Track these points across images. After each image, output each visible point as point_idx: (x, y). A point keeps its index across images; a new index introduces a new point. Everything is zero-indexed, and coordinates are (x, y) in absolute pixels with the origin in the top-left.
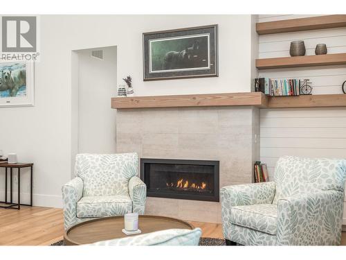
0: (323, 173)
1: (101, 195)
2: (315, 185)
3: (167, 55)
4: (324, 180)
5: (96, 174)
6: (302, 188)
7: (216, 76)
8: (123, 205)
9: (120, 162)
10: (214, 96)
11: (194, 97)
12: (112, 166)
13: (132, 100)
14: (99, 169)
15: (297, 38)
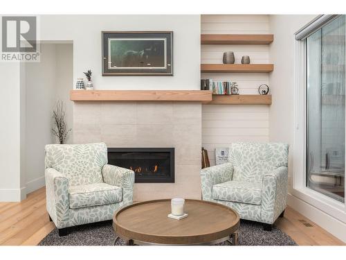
0: (275, 154)
1: (78, 185)
2: (270, 164)
3: (126, 53)
4: (277, 159)
5: (71, 164)
6: (259, 166)
7: (172, 75)
8: (114, 192)
9: (93, 152)
10: (173, 93)
11: (154, 93)
12: (85, 155)
13: (93, 93)
14: (74, 159)
15: (228, 50)
